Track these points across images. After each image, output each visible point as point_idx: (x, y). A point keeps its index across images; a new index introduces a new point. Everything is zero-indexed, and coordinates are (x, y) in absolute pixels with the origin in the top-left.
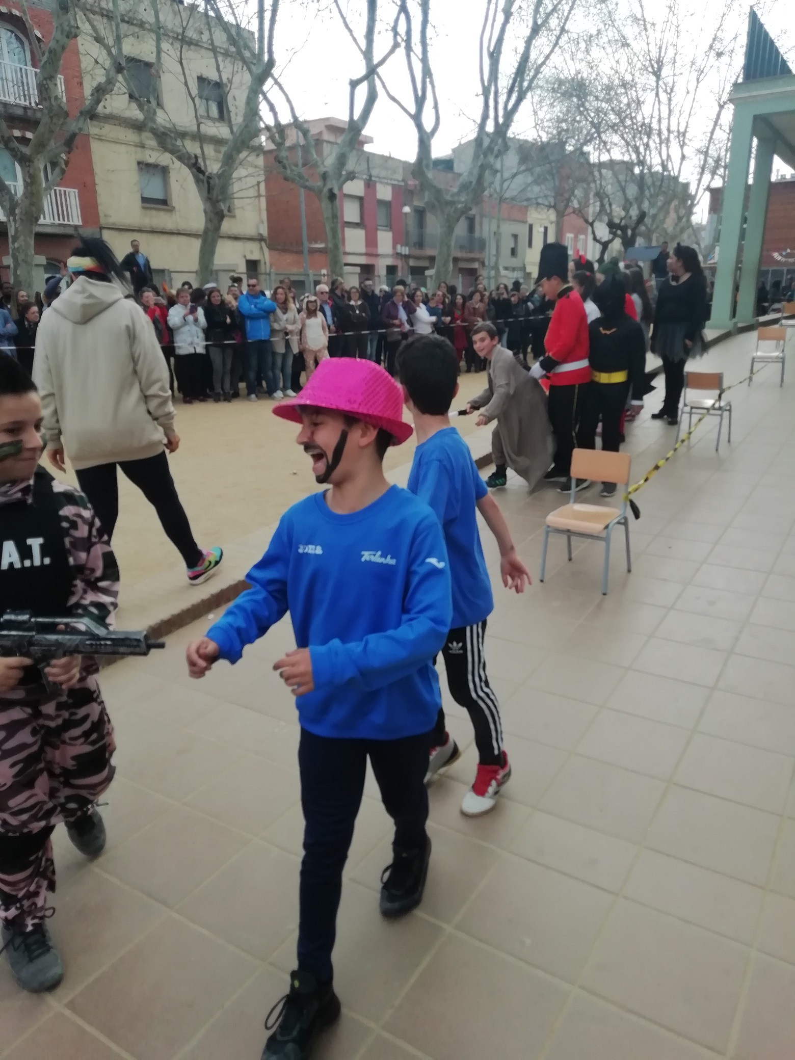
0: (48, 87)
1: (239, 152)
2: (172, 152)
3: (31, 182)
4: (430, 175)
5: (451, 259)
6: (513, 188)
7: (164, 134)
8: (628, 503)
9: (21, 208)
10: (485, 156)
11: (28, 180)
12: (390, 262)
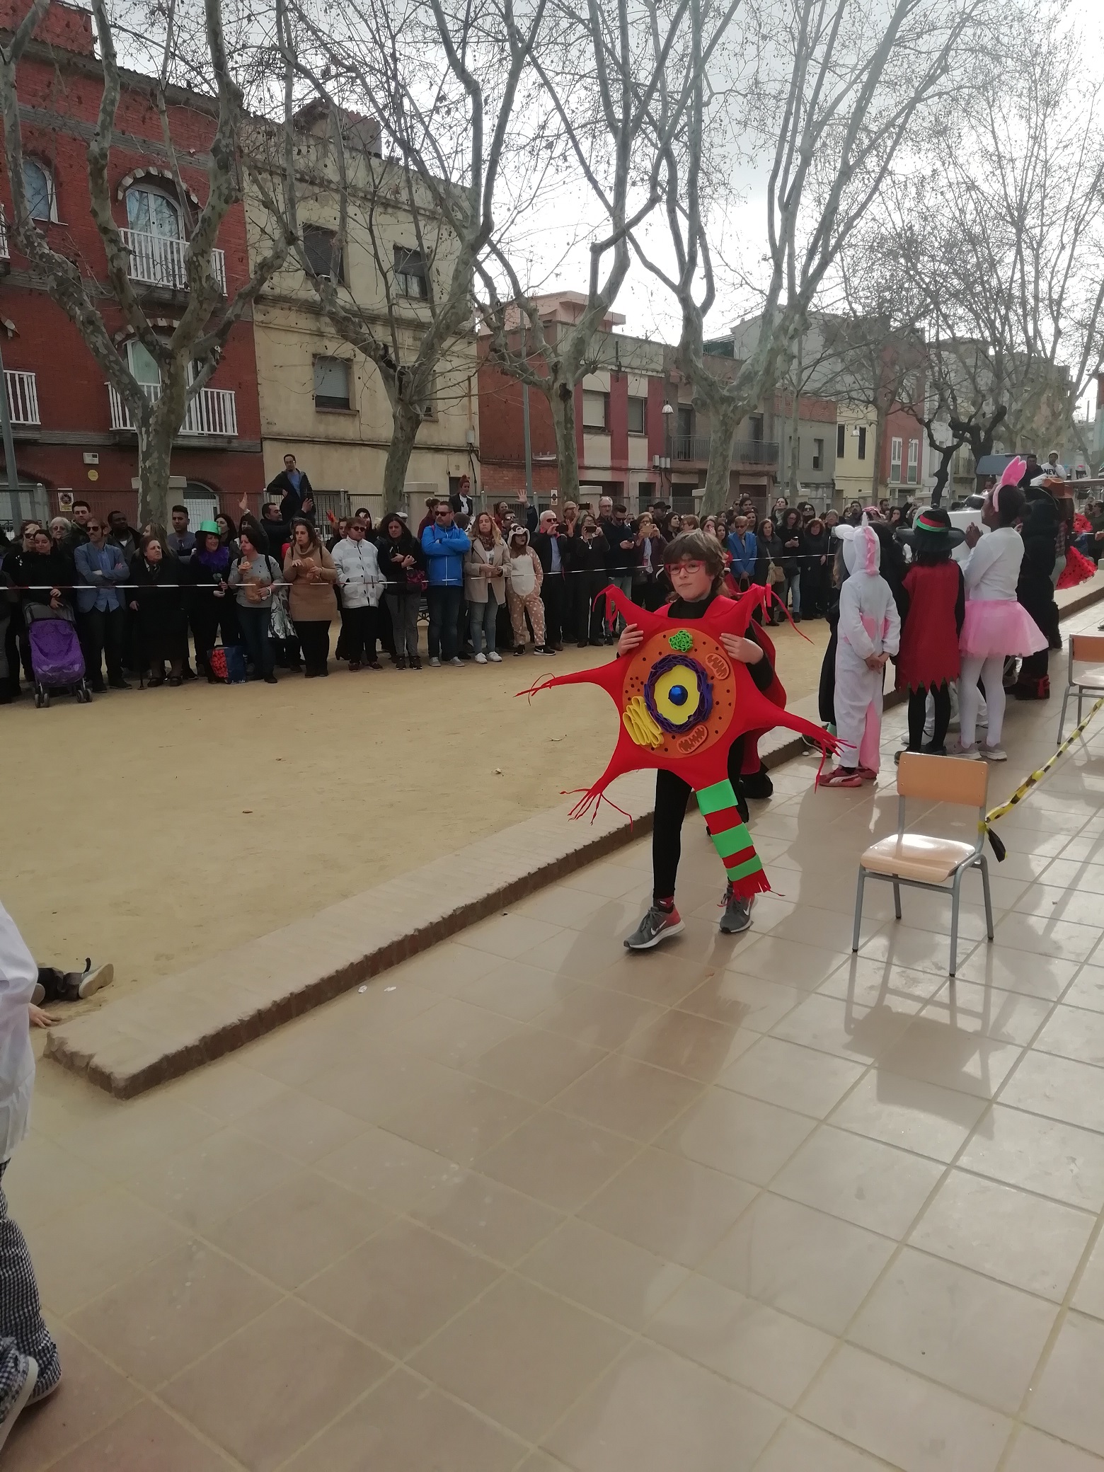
0: (199, 265)
1: (442, 338)
2: (354, 342)
3: (173, 383)
4: (700, 365)
5: (728, 474)
6: (816, 380)
7: (345, 319)
8: (987, 836)
9: (157, 417)
10: (776, 338)
11: (168, 382)
12: (644, 478)
